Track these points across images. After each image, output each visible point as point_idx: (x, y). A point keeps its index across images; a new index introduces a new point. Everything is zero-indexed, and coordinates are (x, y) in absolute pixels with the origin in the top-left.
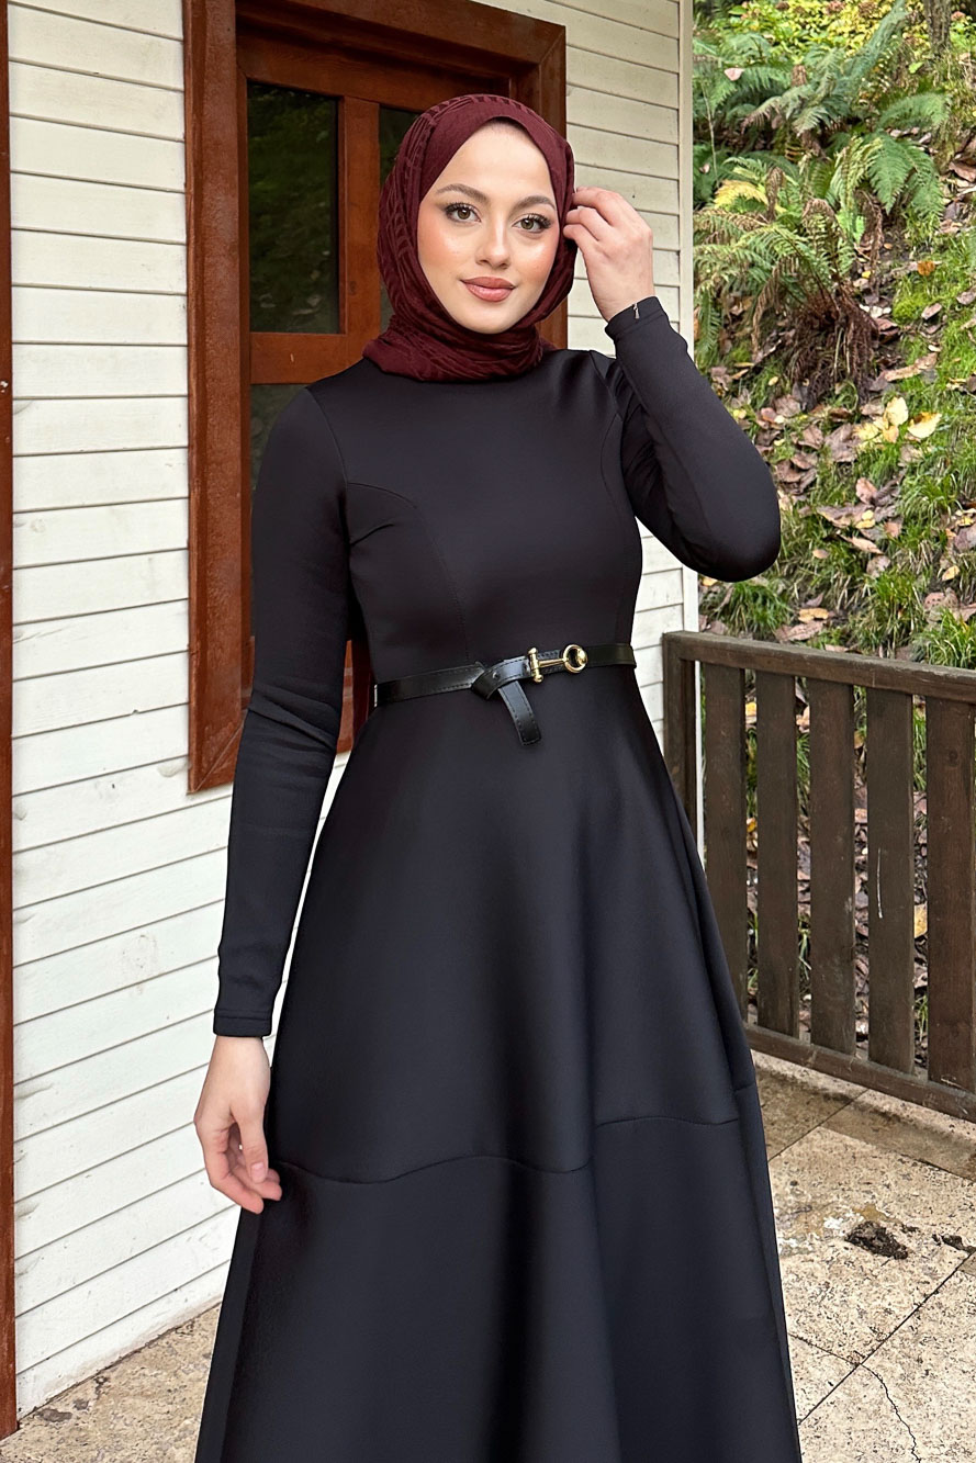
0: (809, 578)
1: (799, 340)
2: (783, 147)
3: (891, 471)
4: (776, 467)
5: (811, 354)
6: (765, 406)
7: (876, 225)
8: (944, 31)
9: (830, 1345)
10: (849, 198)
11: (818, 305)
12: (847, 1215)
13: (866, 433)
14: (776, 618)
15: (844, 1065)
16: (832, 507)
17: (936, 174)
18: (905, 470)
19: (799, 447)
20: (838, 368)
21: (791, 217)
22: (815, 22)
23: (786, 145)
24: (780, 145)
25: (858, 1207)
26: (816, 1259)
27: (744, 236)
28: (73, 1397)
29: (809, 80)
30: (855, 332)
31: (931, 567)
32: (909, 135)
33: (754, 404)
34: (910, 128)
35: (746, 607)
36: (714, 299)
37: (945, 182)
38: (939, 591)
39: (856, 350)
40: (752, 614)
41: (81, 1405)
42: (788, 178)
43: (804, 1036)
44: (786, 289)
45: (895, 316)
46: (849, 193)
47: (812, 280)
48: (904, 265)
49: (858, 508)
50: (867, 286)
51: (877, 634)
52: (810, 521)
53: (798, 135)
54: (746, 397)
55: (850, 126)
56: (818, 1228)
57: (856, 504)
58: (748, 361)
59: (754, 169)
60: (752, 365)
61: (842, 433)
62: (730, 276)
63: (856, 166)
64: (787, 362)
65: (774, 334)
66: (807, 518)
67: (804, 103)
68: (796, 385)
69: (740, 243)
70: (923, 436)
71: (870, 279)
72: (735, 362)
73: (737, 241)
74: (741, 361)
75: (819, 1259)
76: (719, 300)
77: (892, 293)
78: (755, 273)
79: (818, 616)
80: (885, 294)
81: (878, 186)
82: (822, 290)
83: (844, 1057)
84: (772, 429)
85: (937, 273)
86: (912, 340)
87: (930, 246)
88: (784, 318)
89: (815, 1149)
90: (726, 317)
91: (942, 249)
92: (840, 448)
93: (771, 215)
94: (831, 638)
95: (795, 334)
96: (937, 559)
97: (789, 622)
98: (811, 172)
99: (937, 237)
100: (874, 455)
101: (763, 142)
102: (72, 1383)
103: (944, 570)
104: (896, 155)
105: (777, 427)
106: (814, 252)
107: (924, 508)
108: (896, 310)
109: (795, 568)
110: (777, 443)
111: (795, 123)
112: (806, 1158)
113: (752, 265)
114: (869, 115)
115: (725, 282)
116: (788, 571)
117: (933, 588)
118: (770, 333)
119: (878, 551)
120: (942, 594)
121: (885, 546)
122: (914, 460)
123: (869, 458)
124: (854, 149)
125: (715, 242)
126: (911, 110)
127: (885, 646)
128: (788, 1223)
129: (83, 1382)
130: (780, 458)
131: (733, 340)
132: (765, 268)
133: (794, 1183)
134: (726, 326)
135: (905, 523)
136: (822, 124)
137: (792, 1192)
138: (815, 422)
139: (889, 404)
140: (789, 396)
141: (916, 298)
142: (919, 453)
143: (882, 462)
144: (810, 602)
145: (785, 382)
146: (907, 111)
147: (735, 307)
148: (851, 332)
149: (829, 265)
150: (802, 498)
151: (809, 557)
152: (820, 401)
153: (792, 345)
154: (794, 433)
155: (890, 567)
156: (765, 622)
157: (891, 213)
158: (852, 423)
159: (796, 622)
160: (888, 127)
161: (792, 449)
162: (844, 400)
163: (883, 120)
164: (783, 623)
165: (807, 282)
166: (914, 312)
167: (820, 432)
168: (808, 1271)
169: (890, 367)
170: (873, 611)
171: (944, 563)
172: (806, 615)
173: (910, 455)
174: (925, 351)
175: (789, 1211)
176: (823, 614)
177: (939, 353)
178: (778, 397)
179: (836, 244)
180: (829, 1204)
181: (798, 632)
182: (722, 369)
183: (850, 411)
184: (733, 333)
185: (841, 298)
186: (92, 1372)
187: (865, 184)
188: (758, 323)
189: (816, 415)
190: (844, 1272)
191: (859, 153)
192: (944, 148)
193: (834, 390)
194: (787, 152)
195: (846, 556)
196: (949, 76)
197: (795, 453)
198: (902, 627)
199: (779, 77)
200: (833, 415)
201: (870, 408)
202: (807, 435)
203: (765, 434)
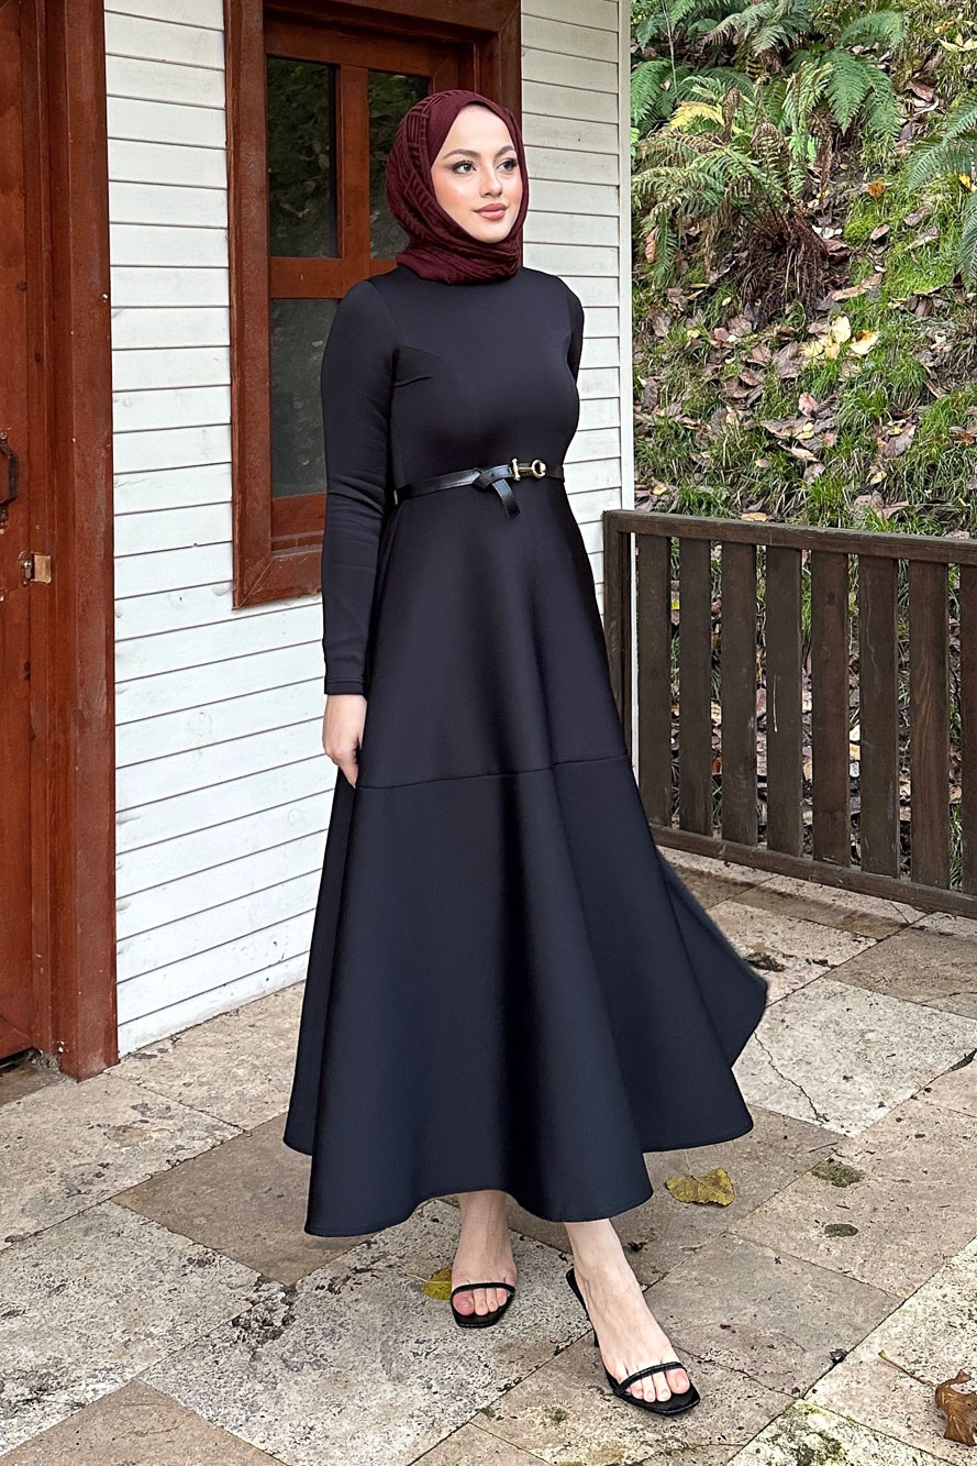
0: (751, 486)
1: (752, 261)
2: (744, 64)
3: (832, 386)
4: (725, 384)
5: (763, 275)
6: (718, 326)
7: (830, 147)
10: (801, 122)
11: (771, 227)
13: (811, 350)
16: (775, 419)
17: (895, 93)
18: (844, 385)
19: (748, 365)
20: (788, 288)
23: (746, 62)
24: (740, 62)
27: (698, 158)
30: (805, 253)
31: (861, 472)
32: (870, 51)
33: (707, 324)
34: (871, 45)
36: (671, 221)
37: (902, 102)
38: (867, 494)
39: (805, 270)
42: (744, 97)
44: (739, 211)
45: (846, 237)
47: (764, 202)
48: (857, 186)
49: (800, 421)
50: (820, 208)
52: (754, 434)
53: (757, 53)
54: (700, 317)
55: (812, 43)
57: (798, 417)
58: (703, 282)
59: (713, 88)
60: (707, 286)
61: (789, 351)
62: (683, 198)
64: (740, 281)
65: (729, 255)
66: (751, 430)
67: (762, 22)
68: (748, 305)
69: (694, 166)
70: (864, 353)
71: (824, 201)
72: (691, 283)
73: (691, 163)
74: (697, 282)
76: (676, 221)
77: (844, 215)
78: (708, 195)
80: (838, 215)
81: (835, 106)
82: (774, 212)
84: (723, 348)
85: (887, 194)
86: (859, 260)
87: (883, 167)
88: (740, 239)
90: (682, 238)
91: (894, 170)
92: (786, 365)
93: (727, 137)
95: (749, 254)
96: (867, 465)
99: (891, 158)
100: (816, 369)
103: (873, 475)
104: (854, 75)
105: (728, 347)
106: (766, 174)
107: (858, 420)
108: (847, 231)
109: (739, 476)
110: (727, 361)
111: (753, 42)
113: (705, 187)
114: (830, 31)
115: (679, 205)
116: (732, 480)
117: (862, 493)
118: (725, 253)
119: (815, 459)
120: (869, 496)
121: (821, 455)
122: (853, 375)
123: (812, 375)
125: (670, 165)
126: (871, 27)
130: (729, 375)
131: (689, 262)
132: (718, 189)
134: (682, 247)
135: (840, 434)
136: (780, 43)
138: (764, 341)
139: (833, 323)
140: (741, 316)
141: (866, 219)
142: (858, 368)
143: (824, 378)
144: (751, 507)
145: (738, 303)
146: (868, 28)
147: (693, 228)
148: (802, 253)
149: (781, 186)
150: (749, 413)
151: (751, 466)
152: (770, 320)
153: (745, 266)
154: (744, 352)
155: (824, 472)
157: (848, 133)
158: (798, 342)
160: (849, 45)
161: (741, 367)
162: (793, 319)
163: (845, 37)
165: (760, 204)
166: (863, 233)
167: (768, 350)
169: (839, 288)
170: (806, 514)
171: (873, 469)
173: (850, 371)
174: (871, 271)
176: (762, 517)
177: (883, 274)
178: (730, 317)
179: (788, 166)
182: (678, 291)
183: (798, 330)
184: (689, 254)
185: (793, 220)
187: (823, 103)
188: (714, 244)
189: (768, 334)
192: (902, 67)
193: (784, 310)
194: (745, 67)
195: (785, 464)
197: (744, 371)
200: (780, 333)
201: (816, 327)
202: (756, 353)
203: (717, 353)
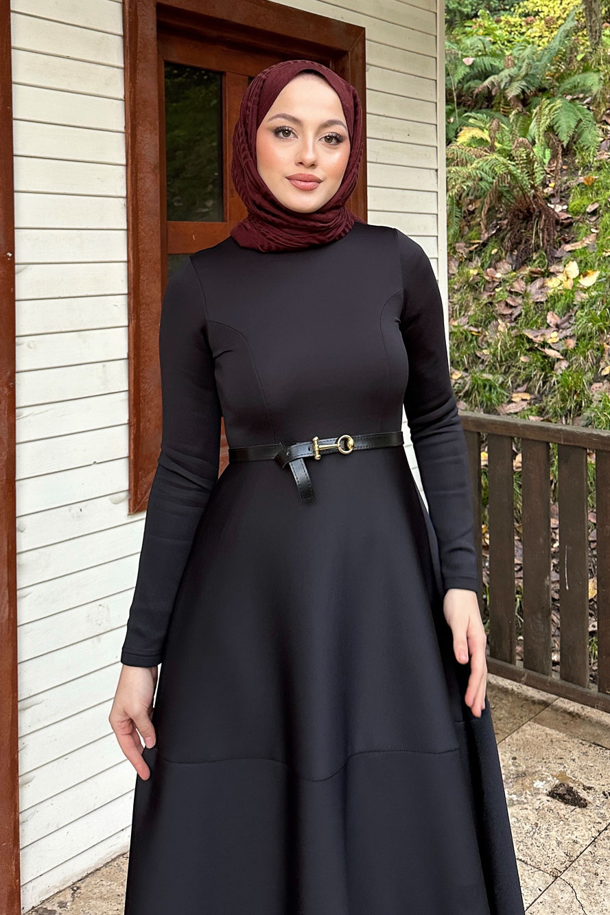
0: (518, 374)
1: (511, 226)
2: (499, 107)
3: (569, 307)
4: (497, 305)
5: (518, 235)
6: (489, 267)
7: (558, 154)
8: (598, 34)
9: (539, 864)
10: (541, 138)
11: (522, 204)
12: (548, 779)
13: (553, 283)
14: (498, 399)
15: (544, 682)
16: (532, 329)
17: (595, 123)
18: (577, 307)
19: (511, 292)
20: (535, 243)
21: (505, 149)
22: (517, 31)
23: (501, 105)
24: (497, 105)
25: (554, 773)
26: (529, 808)
27: (476, 161)
28: (57, 899)
29: (515, 65)
30: (545, 221)
31: (594, 367)
32: (577, 98)
33: (482, 266)
34: (577, 94)
35: (479, 392)
36: (457, 201)
37: (600, 128)
38: (599, 382)
39: (546, 232)
40: (482, 397)
41: (62, 905)
42: (503, 125)
43: (519, 665)
44: (502, 194)
45: (570, 210)
46: (541, 134)
47: (518, 189)
48: (575, 179)
49: (548, 331)
50: (552, 192)
51: (561, 409)
52: (518, 339)
53: (509, 99)
54: (477, 261)
55: (541, 93)
56: (530, 787)
57: (547, 328)
58: (478, 239)
59: (481, 120)
60: (481, 241)
61: (538, 283)
62: (467, 186)
63: (545, 117)
64: (503, 239)
65: (494, 222)
66: (516, 337)
67: (512, 79)
68: (508, 254)
69: (473, 166)
70: (589, 285)
71: (554, 188)
72: (470, 240)
73: (471, 165)
74: (474, 239)
75: (531, 808)
76: (460, 201)
77: (568, 197)
78: (483, 184)
79: (524, 398)
80: (564, 197)
81: (558, 130)
82: (524, 194)
83: (544, 677)
84: (494, 281)
85: (596, 184)
86: (581, 225)
87: (591, 167)
88: (501, 212)
89: (527, 736)
90: (465, 212)
91: (599, 169)
92: (536, 293)
93: (492, 149)
94: (532, 411)
95: (508, 222)
96: (598, 362)
97: (506, 402)
98: (517, 122)
99: (596, 161)
100: (558, 297)
101: (487, 103)
102: (57, 891)
103: (603, 369)
104: (570, 111)
105: (497, 280)
106: (519, 171)
107: (590, 330)
108: (570, 207)
109: (509, 367)
110: (497, 290)
111: (507, 91)
112: (522, 742)
113: (481, 179)
114: (552, 86)
115: (464, 190)
116: (505, 370)
117: (596, 380)
118: (492, 222)
119: (561, 357)
120: (601, 384)
121: (566, 354)
122: (583, 300)
123: (555, 299)
124: (544, 107)
125: (457, 165)
126: (578, 83)
127: (566, 416)
128: (511, 784)
129: (64, 890)
130: (499, 299)
131: (469, 226)
132: (489, 181)
133: (514, 758)
134: (464, 217)
135: (578, 340)
136: (523, 92)
137: (513, 764)
138: (521, 277)
139: (567, 265)
140: (504, 261)
141: (583, 199)
142: (586, 296)
143: (563, 301)
144: (519, 389)
145: (502, 252)
146: (576, 84)
147: (470, 206)
148: (543, 221)
149: (529, 179)
150: (513, 324)
151: (518, 361)
152: (524, 263)
153: (506, 229)
154: (508, 284)
155: (569, 367)
156: (491, 402)
157: (567, 146)
158: (544, 277)
159: (510, 402)
160: (564, 94)
161: (506, 294)
162: (539, 263)
163: (561, 89)
164: (502, 402)
165: (515, 190)
166: (582, 208)
167: (524, 283)
168: (524, 816)
169: (567, 243)
170: (558, 395)
171: (602, 364)
172: (517, 397)
173: (580, 297)
174: (589, 232)
175: (512, 777)
176: (527, 397)
177: (597, 233)
178: (497, 261)
179: (533, 166)
180: (536, 772)
181: (512, 408)
182: (462, 244)
183: (543, 270)
184: (469, 222)
185: (536, 200)
186: (70, 884)
187: (551, 129)
188: (485, 215)
189: (521, 273)
190: (547, 816)
191: (547, 109)
192: (599, 107)
193: (532, 257)
194: (502, 109)
195: (542, 360)
196: (602, 62)
197: (508, 296)
198: (577, 405)
199: (497, 63)
200: (532, 272)
201: (555, 268)
202: (516, 284)
203: (491, 284)
